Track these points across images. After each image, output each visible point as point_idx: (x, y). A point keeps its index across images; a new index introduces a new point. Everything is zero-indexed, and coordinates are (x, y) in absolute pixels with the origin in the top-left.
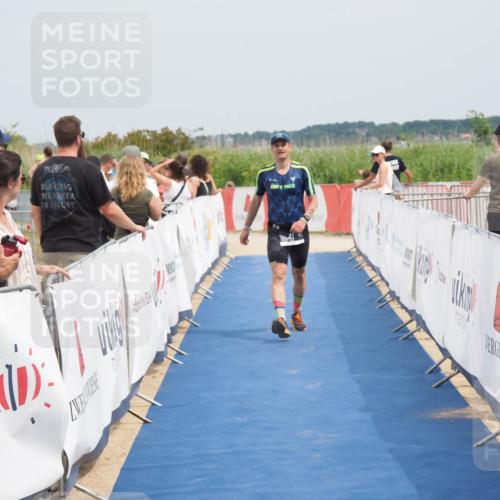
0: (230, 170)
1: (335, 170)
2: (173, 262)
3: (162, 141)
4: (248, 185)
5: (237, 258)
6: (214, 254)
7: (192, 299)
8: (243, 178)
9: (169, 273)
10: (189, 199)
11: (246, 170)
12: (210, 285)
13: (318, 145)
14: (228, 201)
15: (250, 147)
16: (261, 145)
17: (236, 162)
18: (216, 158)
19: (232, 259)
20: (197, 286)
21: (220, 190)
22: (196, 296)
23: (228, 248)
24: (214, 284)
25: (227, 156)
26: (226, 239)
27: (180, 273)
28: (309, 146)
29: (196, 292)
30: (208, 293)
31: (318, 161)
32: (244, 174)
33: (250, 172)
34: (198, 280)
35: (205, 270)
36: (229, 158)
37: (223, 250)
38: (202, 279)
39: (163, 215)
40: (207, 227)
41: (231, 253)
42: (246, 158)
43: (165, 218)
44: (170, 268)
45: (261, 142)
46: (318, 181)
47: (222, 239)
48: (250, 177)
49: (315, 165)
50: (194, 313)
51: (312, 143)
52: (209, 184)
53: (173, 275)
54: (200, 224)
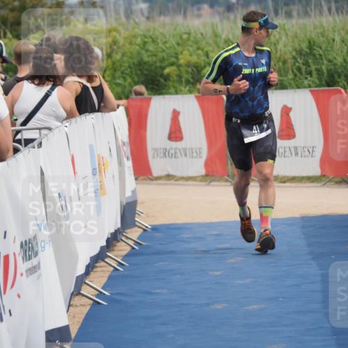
0: (141, 64)
1: (339, 60)
2: (35, 237)
3: (12, 10)
4: (177, 93)
5: (155, 229)
6: (112, 222)
7: (69, 306)
8: (167, 78)
9: (27, 258)
10: (62, 120)
11: (172, 64)
12: (104, 280)
13: (306, 13)
14: (138, 124)
15: (179, 19)
16: (199, 16)
17: (151, 47)
18: (115, 42)
19: (144, 230)
20: (80, 281)
21: (124, 102)
22: (77, 300)
23: (138, 209)
24: (110, 278)
25: (135, 36)
26: (134, 192)
27: (47, 257)
28: (289, 15)
29: (77, 292)
30: (100, 294)
31: (304, 46)
32: (167, 71)
33: (179, 66)
34: (81, 270)
35: (96, 251)
36: (139, 41)
37: (128, 212)
38: (90, 268)
39: (16, 151)
40: (98, 170)
41: (144, 220)
42: (173, 42)
43: (19, 155)
44: (29, 249)
45: (199, 9)
46: (306, 82)
47: (128, 194)
48: (180, 77)
49: (300, 52)
50: (74, 332)
51: (295, 9)
52: (99, 90)
53: (34, 261)
54: (85, 167)
